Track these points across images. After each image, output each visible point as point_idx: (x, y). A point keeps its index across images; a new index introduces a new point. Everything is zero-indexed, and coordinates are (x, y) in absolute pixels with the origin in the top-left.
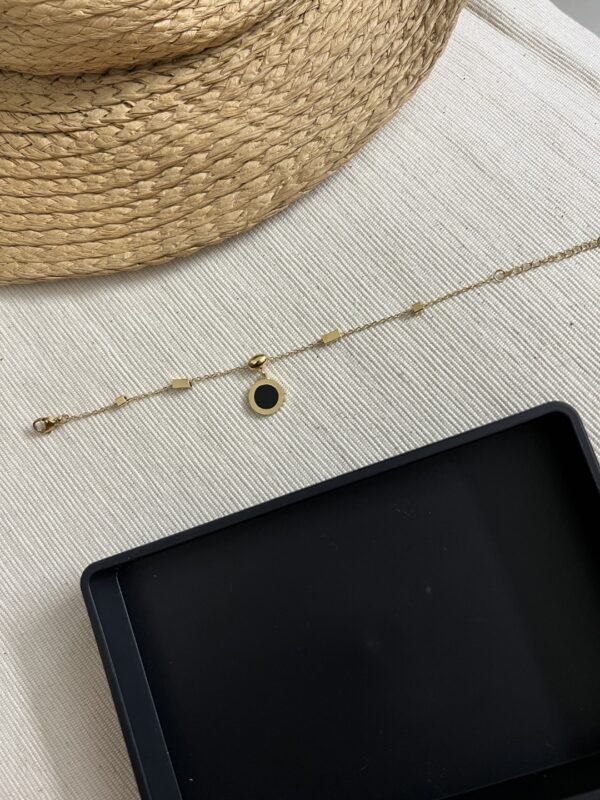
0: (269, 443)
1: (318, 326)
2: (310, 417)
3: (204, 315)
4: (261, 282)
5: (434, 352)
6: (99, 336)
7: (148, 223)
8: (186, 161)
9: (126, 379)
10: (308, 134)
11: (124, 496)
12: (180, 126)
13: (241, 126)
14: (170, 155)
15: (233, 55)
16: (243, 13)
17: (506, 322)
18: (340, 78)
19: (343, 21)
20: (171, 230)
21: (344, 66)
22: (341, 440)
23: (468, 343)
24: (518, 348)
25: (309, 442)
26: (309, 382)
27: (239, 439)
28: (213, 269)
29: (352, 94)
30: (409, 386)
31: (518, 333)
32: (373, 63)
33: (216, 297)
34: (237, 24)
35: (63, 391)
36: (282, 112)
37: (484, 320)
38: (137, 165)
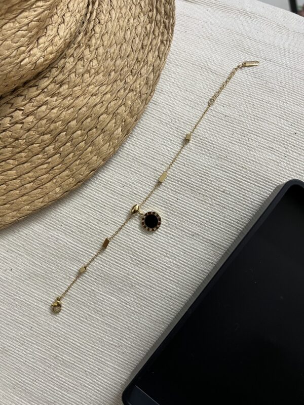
0: (172, 253)
1: (171, 184)
2: (187, 231)
4: (131, 174)
5: (235, 173)
6: (58, 236)
7: (60, 169)
8: (66, 128)
9: (83, 252)
10: (125, 90)
11: (109, 312)
12: (55, 111)
13: (87, 99)
14: (56, 128)
15: (65, 63)
16: (63, 40)
17: (264, 145)
18: (127, 54)
19: (115, 25)
20: (75, 167)
21: (126, 47)
22: (208, 236)
23: (250, 163)
24: (276, 155)
25: (192, 244)
26: (179, 214)
27: (156, 258)
28: (103, 177)
29: (138, 61)
30: (230, 195)
31: (272, 148)
32: (140, 41)
33: (111, 190)
34: (61, 46)
35: (52, 272)
36: (105, 83)
37: (253, 148)
38: (40, 140)
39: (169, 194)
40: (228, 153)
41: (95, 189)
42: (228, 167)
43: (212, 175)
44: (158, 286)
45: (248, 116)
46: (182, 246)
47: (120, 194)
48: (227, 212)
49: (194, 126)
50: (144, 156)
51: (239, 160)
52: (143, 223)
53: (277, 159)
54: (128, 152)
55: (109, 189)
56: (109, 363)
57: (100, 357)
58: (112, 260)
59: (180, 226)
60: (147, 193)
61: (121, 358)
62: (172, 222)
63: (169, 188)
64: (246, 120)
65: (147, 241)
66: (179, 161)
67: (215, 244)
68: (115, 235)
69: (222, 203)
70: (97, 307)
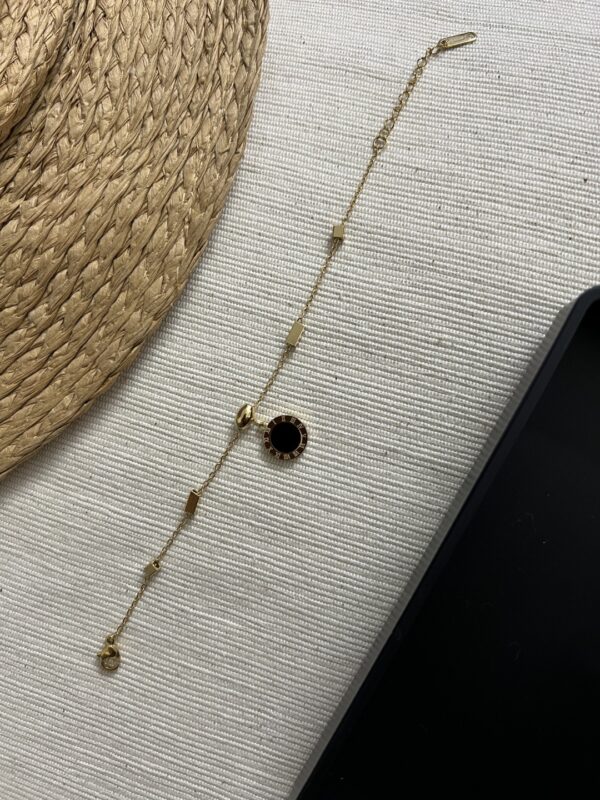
0: (344, 502)
1: (316, 345)
2: (369, 448)
3: (185, 409)
4: (225, 337)
5: (460, 297)
6: (87, 501)
7: (67, 353)
8: (66, 260)
9: (146, 529)
10: (180, 152)
11: (225, 653)
12: (36, 227)
13: (102, 187)
14: (44, 265)
15: (44, 119)
16: (29, 68)
17: (515, 219)
18: (174, 75)
19: (140, 13)
20: (97, 344)
21: (172, 58)
22: (419, 451)
23: (490, 266)
24: (547, 239)
25: (387, 475)
26: (345, 410)
27: (308, 518)
28: (163, 355)
29: (199, 82)
30: (455, 349)
31: (536, 224)
32: (199, 37)
34: (30, 83)
35: (89, 583)
36: (135, 146)
37: (491, 232)
38: (15, 297)
39: (316, 371)
40: (436, 253)
41: (150, 385)
42: (441, 286)
43: (405, 310)
44: (323, 581)
45: (467, 160)
46: (364, 482)
47: (207, 388)
48: (455, 389)
49: (348, 204)
50: (247, 293)
51: (463, 265)
52: (267, 445)
53: (550, 247)
54: (210, 289)
55: (180, 380)
56: (242, 766)
57: (221, 755)
58: (213, 538)
59: (351, 438)
60: (266, 376)
61: (267, 752)
62: (332, 432)
63: (313, 357)
64: (465, 171)
65: (283, 483)
66: (327, 291)
67: (439, 467)
68: (210, 480)
69: (438, 371)
70: (197, 646)
